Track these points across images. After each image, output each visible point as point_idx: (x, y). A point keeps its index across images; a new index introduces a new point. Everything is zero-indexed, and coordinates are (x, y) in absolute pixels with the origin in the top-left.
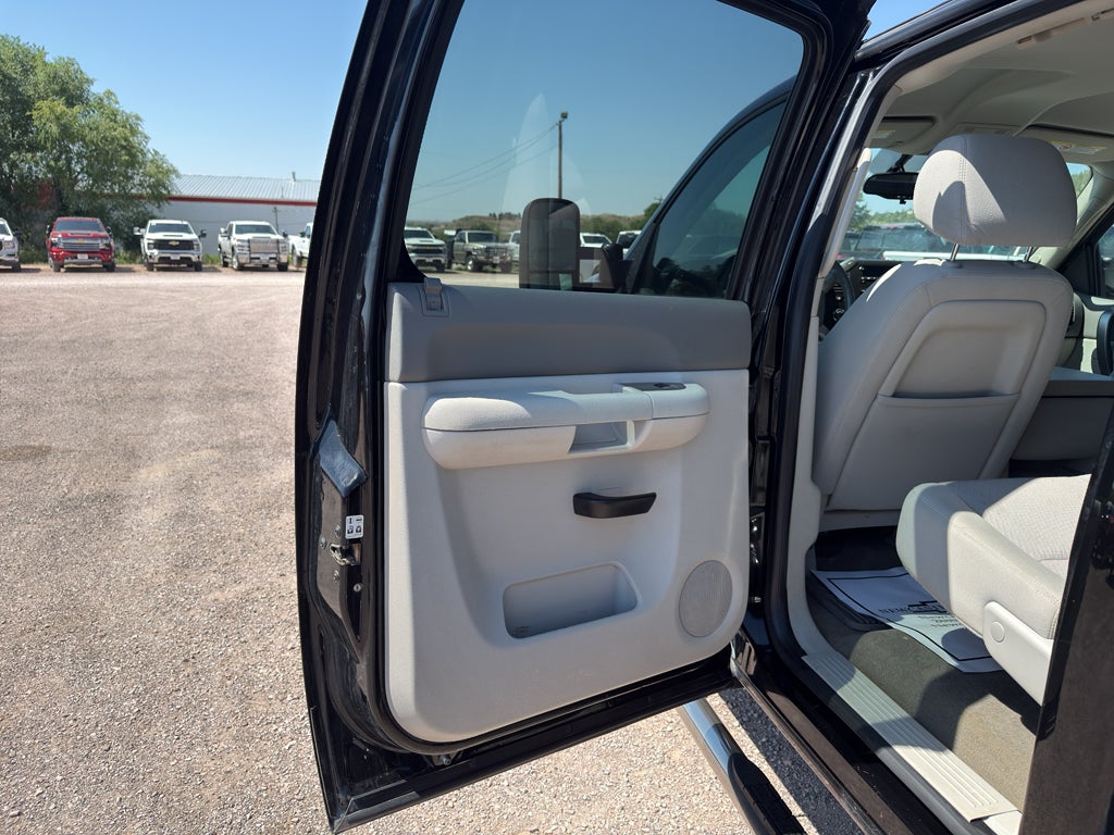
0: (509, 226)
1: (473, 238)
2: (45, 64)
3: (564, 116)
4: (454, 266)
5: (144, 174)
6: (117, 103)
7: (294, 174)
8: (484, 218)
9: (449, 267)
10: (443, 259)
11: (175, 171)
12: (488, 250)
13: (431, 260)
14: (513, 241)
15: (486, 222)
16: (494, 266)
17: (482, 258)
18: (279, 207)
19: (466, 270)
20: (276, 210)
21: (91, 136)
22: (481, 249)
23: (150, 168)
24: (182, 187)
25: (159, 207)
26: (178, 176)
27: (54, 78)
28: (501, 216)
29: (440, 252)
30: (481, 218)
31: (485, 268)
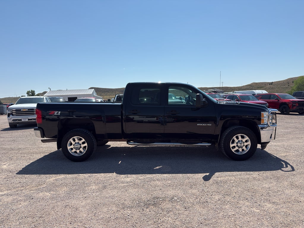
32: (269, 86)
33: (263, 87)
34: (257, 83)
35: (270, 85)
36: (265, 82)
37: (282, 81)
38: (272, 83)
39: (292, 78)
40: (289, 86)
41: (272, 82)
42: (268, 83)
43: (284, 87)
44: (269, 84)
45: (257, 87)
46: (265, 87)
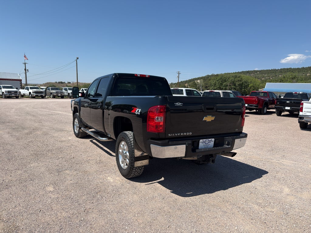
0: (61, 85)
1: (52, 89)
3: (78, 58)
4: (46, 97)
8: (53, 83)
9: (45, 97)
10: (43, 95)
12: (57, 92)
13: (40, 95)
14: (64, 90)
15: (54, 84)
16: (59, 96)
17: (55, 94)
19: (50, 98)
22: (55, 92)
28: (59, 83)
29: (42, 93)
30: (52, 83)
31: (56, 97)
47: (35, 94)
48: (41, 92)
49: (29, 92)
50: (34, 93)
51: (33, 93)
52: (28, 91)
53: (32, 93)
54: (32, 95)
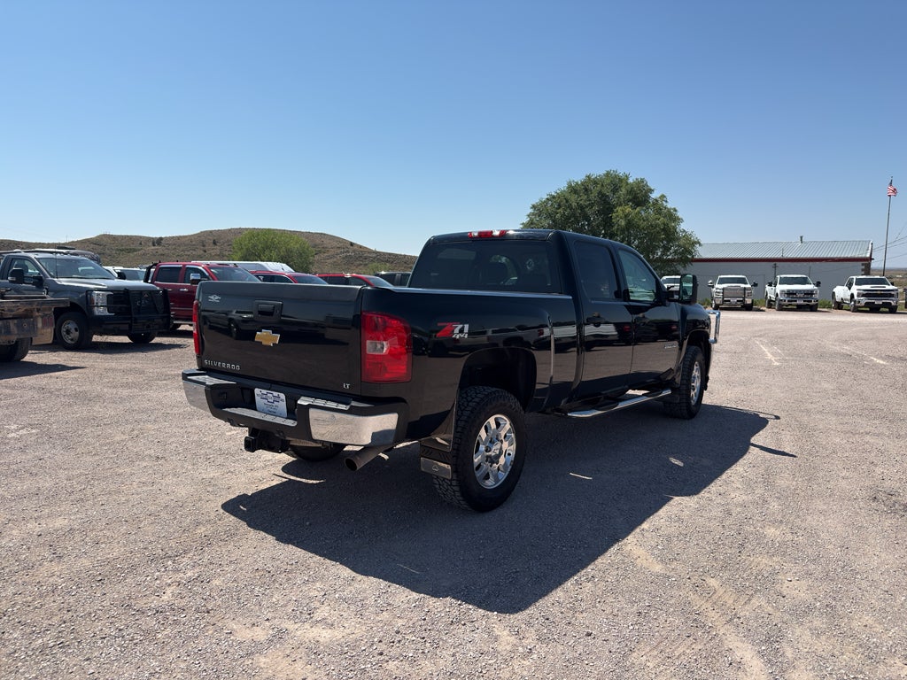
2: (627, 184)
5: (679, 246)
6: (666, 202)
7: (801, 237)
11: (699, 243)
13: (881, 303)
18: (778, 264)
20: (775, 267)
21: (643, 224)
23: (682, 242)
24: (702, 252)
25: (685, 266)
26: (700, 245)
27: (631, 192)
29: (891, 296)
32: (153, 248)
33: (135, 250)
34: (114, 238)
35: (154, 245)
36: (141, 237)
37: (186, 237)
38: (159, 241)
39: (211, 232)
40: (205, 251)
41: (161, 239)
42: (150, 238)
43: (194, 253)
44: (151, 244)
45: (117, 250)
46: (139, 250)
47: (864, 300)
48: (888, 294)
49: (849, 293)
50: (863, 296)
51: (858, 296)
52: (850, 289)
53: (856, 298)
54: (855, 302)
